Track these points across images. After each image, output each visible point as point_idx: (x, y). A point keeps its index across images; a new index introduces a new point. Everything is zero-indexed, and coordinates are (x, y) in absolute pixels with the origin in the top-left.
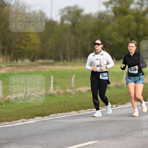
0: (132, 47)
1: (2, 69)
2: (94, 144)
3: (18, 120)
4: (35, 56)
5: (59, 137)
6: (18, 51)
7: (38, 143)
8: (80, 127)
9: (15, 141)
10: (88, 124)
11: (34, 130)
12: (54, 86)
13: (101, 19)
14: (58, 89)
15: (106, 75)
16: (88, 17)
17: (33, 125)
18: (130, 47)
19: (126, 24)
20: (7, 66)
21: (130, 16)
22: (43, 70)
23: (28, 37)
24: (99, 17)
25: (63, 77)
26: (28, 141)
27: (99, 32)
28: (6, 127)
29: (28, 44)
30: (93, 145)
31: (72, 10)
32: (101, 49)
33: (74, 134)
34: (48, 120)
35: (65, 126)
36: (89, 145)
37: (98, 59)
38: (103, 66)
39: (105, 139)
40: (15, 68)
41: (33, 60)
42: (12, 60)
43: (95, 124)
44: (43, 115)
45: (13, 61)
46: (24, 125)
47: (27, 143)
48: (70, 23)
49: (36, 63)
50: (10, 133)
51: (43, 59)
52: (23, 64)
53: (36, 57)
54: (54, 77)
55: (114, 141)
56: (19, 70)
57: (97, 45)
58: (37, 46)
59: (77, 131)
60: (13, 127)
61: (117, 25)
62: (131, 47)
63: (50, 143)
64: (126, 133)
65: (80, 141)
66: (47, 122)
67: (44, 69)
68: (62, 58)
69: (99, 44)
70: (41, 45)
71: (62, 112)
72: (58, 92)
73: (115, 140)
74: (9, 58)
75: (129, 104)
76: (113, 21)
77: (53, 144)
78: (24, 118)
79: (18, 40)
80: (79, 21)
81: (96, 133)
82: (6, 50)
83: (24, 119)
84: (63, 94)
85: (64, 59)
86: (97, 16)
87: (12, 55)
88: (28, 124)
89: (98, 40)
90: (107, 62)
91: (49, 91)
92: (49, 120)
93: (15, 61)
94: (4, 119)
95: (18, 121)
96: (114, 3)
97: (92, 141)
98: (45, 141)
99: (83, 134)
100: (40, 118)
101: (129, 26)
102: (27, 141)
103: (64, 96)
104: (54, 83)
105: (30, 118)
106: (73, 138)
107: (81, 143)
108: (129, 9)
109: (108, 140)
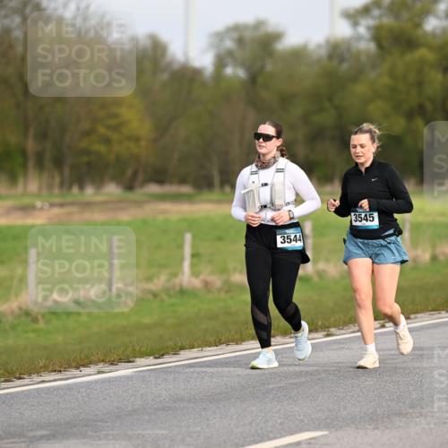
0: (362, 146)
1: (36, 213)
2: (312, 441)
3: (84, 366)
4: (135, 174)
5: (208, 420)
6: (85, 159)
7: (143, 436)
8: (273, 389)
9: (75, 429)
10: (297, 381)
11: (133, 398)
12: (192, 265)
13: (335, 62)
14: (207, 274)
15: (296, 236)
16: (298, 55)
17: (130, 383)
18: (355, 147)
19: (412, 77)
20: (52, 205)
21: (423, 52)
22: (161, 218)
23: (116, 116)
24: (330, 57)
25: (220, 239)
26: (112, 430)
27: (330, 99)
28: (49, 388)
29: (115, 136)
30: (310, 443)
31: (248, 34)
32: (274, 152)
33: (254, 408)
34: (176, 366)
35: (226, 384)
36: (299, 443)
37: (266, 184)
38: (282, 206)
39: (348, 425)
40: (74, 209)
41: (130, 187)
42: (66, 185)
43: (319, 379)
44: (159, 354)
45: (70, 187)
46: (103, 381)
47: (111, 437)
48: (241, 73)
49: (139, 194)
50: (61, 405)
51: (161, 182)
52: (99, 198)
53: (141, 177)
54: (194, 237)
55: (376, 431)
56: (87, 215)
57: (261, 140)
58: (143, 143)
59: (261, 401)
60: (69, 388)
61: (386, 80)
62: (358, 147)
63: (180, 437)
64: (411, 408)
65: (271, 432)
66: (171, 372)
67: (164, 212)
68: (217, 180)
69: (267, 138)
70: (155, 141)
71: (217, 343)
72: (206, 284)
73: (377, 428)
74: (57, 180)
75: (421, 318)
76: (374, 67)
77: (188, 439)
78: (103, 361)
79: (86, 125)
80: (269, 67)
81: (318, 408)
82: (48, 156)
83: (101, 365)
84: (220, 290)
85: (222, 184)
86: (323, 52)
87: (67, 171)
88: (116, 379)
89: (264, 124)
90: (297, 194)
91: (177, 281)
92: (180, 366)
93: (75, 190)
94: (41, 364)
95: (85, 370)
96: (376, 12)
97: (308, 430)
98: (167, 432)
99: (280, 410)
100: (151, 360)
101: (420, 84)
102: (111, 432)
103: (223, 295)
104: (193, 256)
105: (120, 360)
106: (251, 423)
107: (275, 438)
108: (419, 32)
109: (358, 428)
